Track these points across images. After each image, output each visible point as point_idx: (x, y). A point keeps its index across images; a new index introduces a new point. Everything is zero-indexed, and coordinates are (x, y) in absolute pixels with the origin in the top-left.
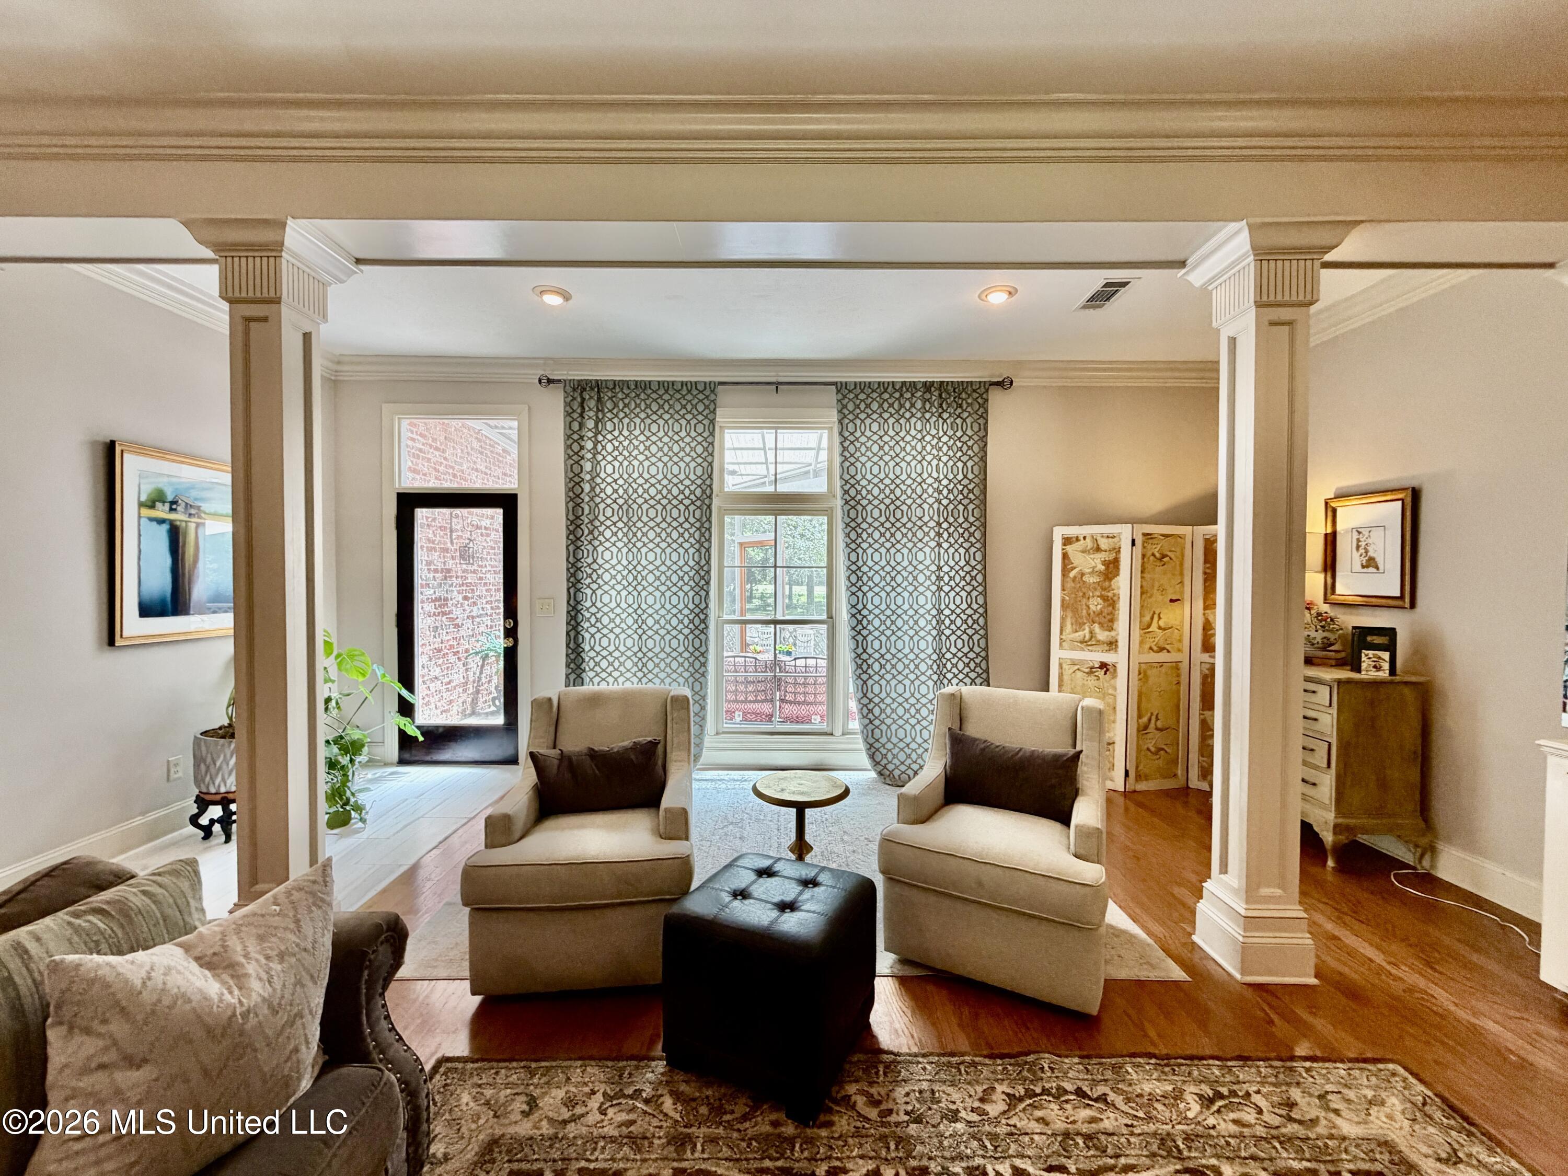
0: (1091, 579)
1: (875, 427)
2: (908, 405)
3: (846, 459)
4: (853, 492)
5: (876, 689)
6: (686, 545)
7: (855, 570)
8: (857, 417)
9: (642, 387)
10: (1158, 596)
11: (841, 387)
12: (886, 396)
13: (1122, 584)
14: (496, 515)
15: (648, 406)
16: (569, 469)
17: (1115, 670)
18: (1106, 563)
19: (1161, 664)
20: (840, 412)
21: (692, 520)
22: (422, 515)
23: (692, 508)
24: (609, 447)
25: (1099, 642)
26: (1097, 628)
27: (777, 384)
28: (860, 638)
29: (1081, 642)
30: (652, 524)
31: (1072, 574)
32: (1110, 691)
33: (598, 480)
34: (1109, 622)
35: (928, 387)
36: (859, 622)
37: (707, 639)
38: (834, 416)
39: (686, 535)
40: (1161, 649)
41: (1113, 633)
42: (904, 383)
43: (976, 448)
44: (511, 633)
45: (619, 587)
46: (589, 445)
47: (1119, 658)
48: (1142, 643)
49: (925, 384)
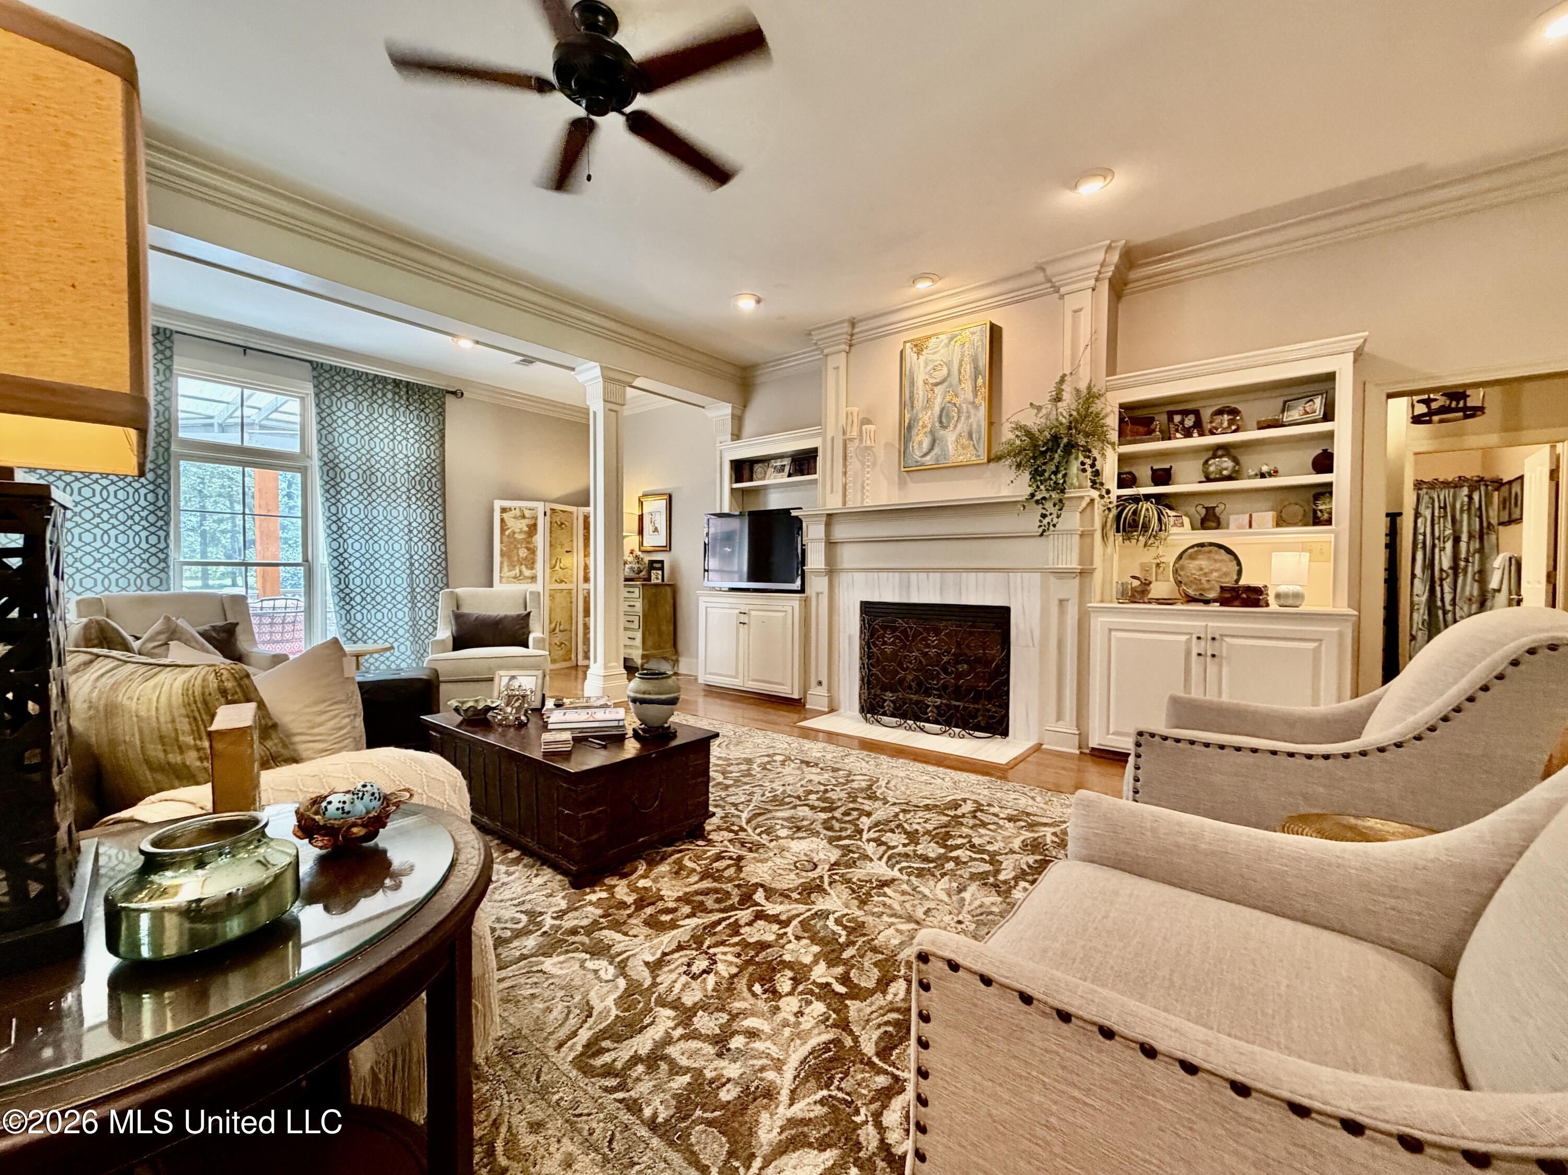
0: (519, 537)
1: (350, 406)
2: (380, 394)
3: (324, 428)
4: (331, 456)
5: (359, 617)
7: (335, 521)
8: (333, 394)
10: (559, 549)
11: (316, 366)
12: (360, 382)
13: (540, 540)
18: (529, 526)
19: (562, 590)
20: (316, 386)
25: (525, 578)
26: (523, 568)
27: (245, 349)
28: (342, 576)
29: (515, 578)
31: (507, 533)
34: (531, 564)
35: (397, 383)
36: (341, 564)
37: (167, 577)
38: (310, 390)
40: (562, 581)
41: (534, 571)
42: (376, 376)
43: (437, 437)
48: (551, 577)
49: (394, 380)
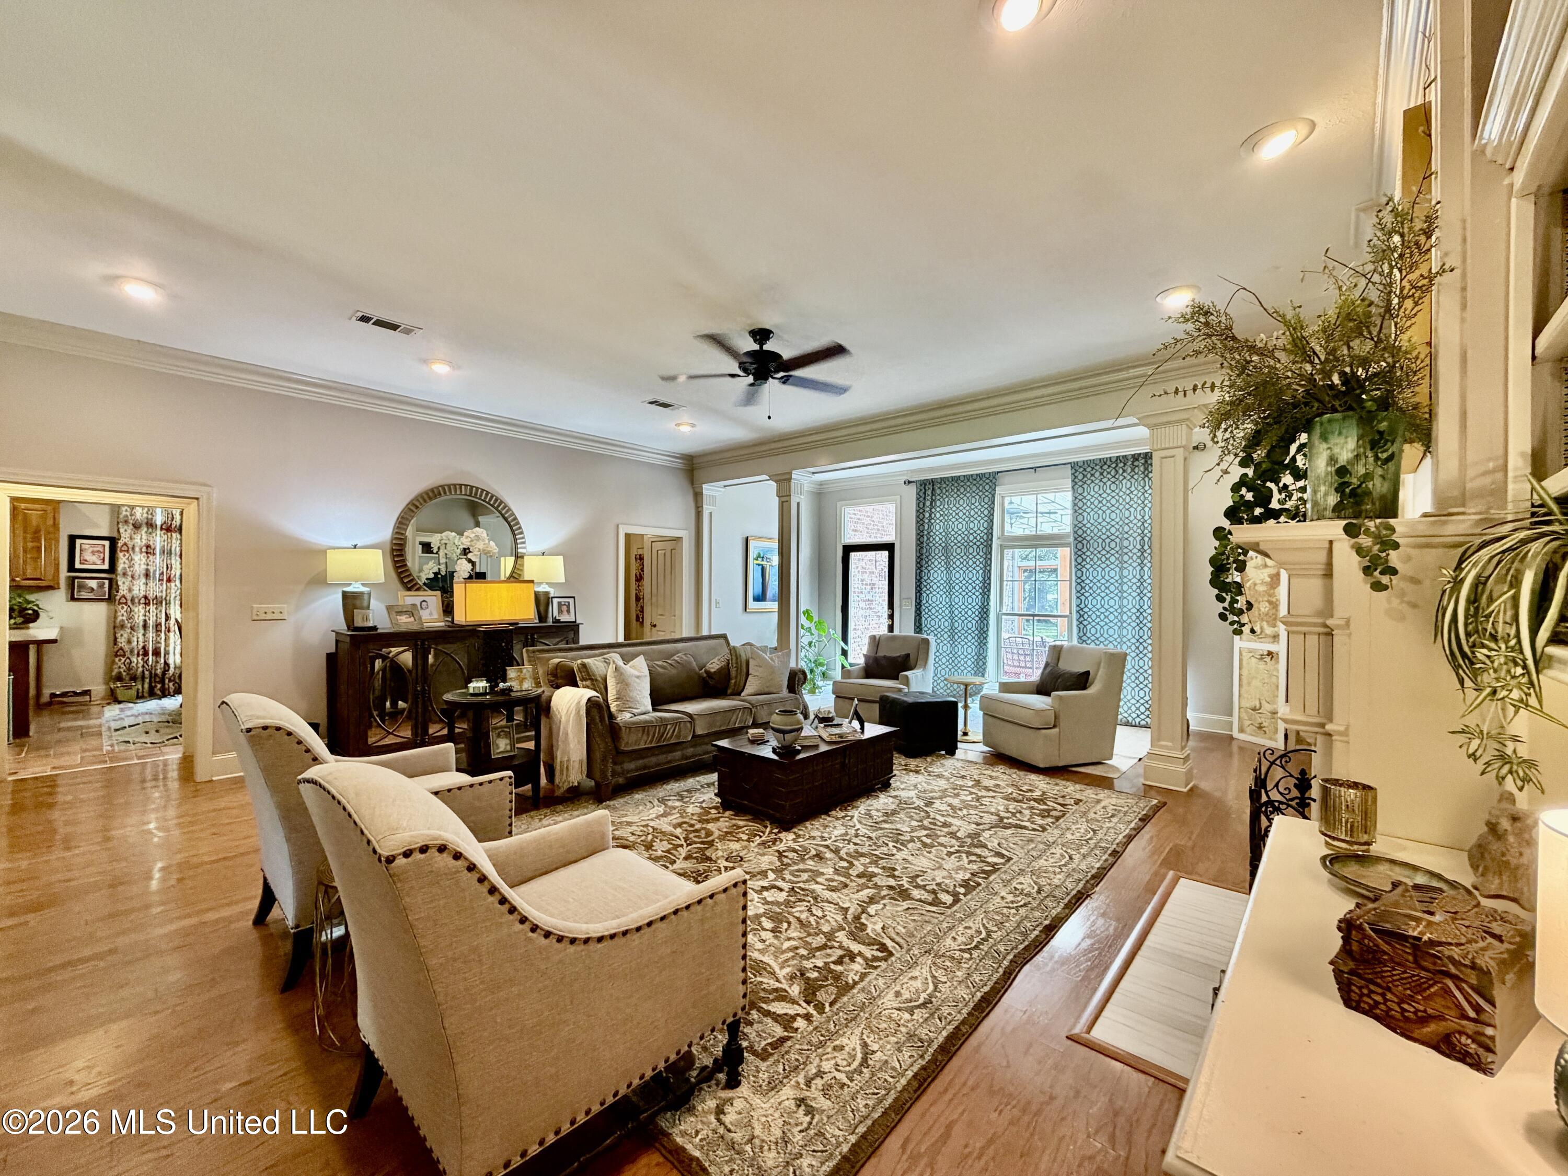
0: (1261, 588)
1: (1097, 488)
2: (1121, 471)
3: (1076, 511)
4: (1080, 532)
6: (978, 569)
7: (1080, 582)
8: (1085, 483)
9: (956, 479)
11: (1074, 466)
12: (1105, 467)
14: (885, 554)
15: (958, 490)
16: (918, 528)
17: (1278, 658)
18: (1271, 576)
20: (1073, 481)
21: (981, 554)
22: (854, 556)
23: (981, 547)
24: (938, 515)
25: (1267, 636)
26: (1265, 625)
27: (1035, 468)
28: (1081, 626)
29: (1255, 635)
30: (958, 557)
31: (1248, 585)
32: (1275, 673)
33: (932, 534)
34: (1273, 621)
36: (1081, 616)
37: (988, 623)
38: (1068, 483)
39: (978, 563)
41: (1276, 629)
42: (1119, 457)
44: (891, 617)
45: (941, 593)
46: (927, 515)
47: (1280, 648)
49: (1133, 456)
